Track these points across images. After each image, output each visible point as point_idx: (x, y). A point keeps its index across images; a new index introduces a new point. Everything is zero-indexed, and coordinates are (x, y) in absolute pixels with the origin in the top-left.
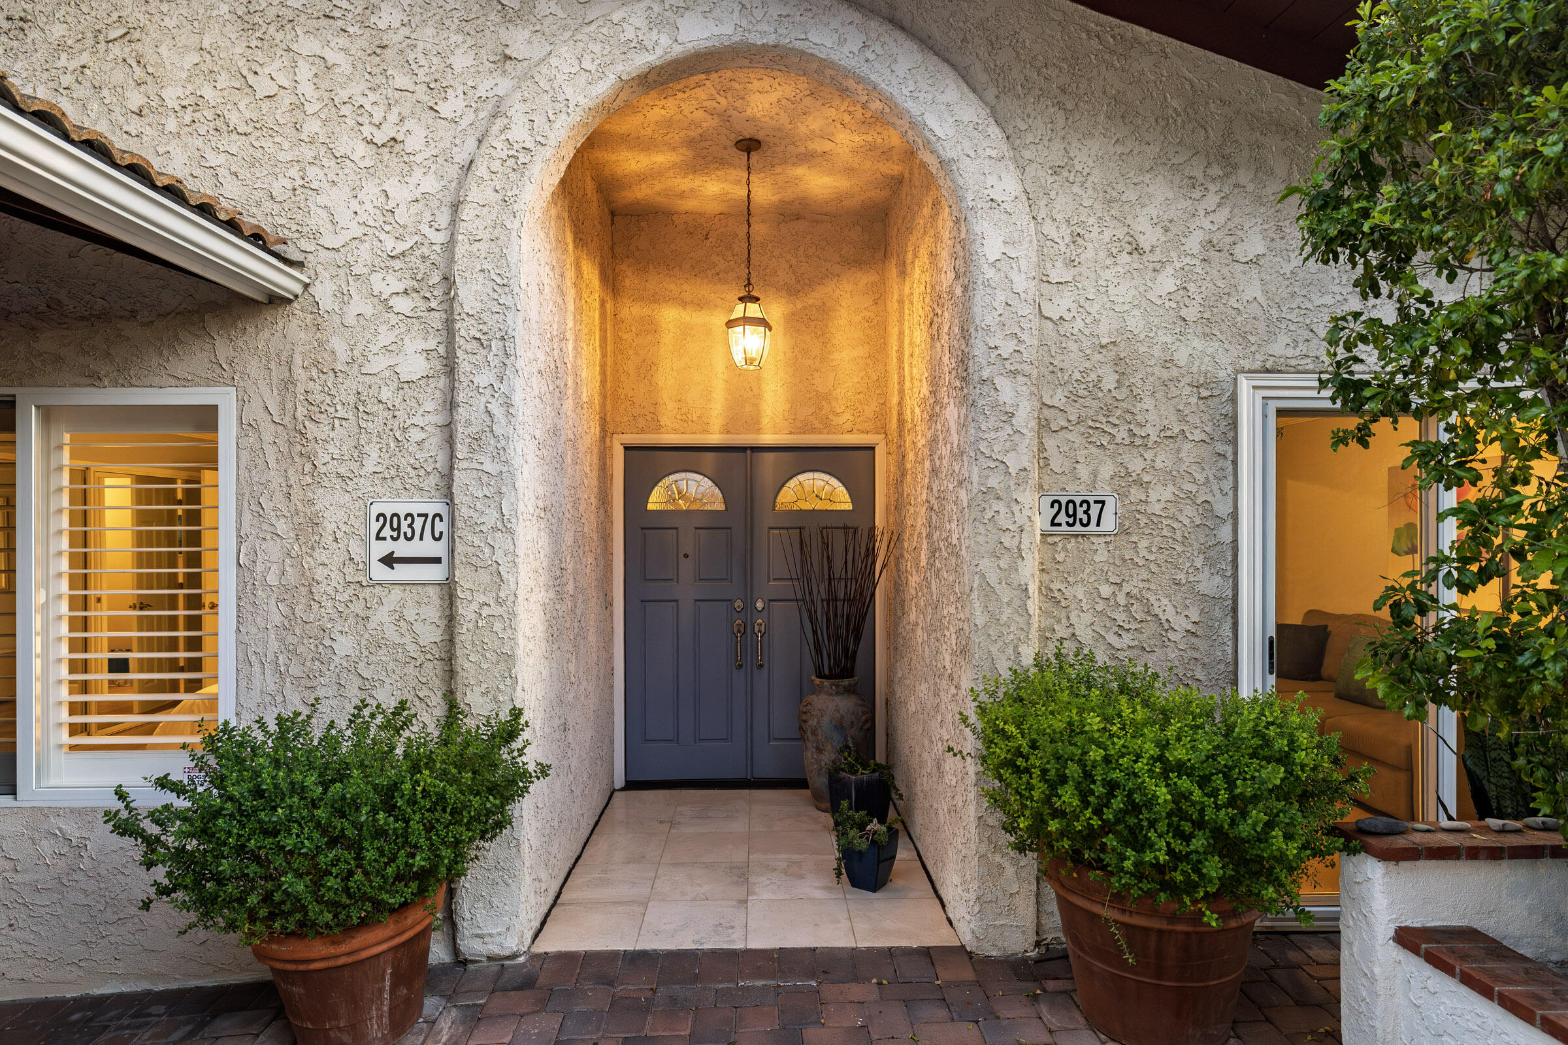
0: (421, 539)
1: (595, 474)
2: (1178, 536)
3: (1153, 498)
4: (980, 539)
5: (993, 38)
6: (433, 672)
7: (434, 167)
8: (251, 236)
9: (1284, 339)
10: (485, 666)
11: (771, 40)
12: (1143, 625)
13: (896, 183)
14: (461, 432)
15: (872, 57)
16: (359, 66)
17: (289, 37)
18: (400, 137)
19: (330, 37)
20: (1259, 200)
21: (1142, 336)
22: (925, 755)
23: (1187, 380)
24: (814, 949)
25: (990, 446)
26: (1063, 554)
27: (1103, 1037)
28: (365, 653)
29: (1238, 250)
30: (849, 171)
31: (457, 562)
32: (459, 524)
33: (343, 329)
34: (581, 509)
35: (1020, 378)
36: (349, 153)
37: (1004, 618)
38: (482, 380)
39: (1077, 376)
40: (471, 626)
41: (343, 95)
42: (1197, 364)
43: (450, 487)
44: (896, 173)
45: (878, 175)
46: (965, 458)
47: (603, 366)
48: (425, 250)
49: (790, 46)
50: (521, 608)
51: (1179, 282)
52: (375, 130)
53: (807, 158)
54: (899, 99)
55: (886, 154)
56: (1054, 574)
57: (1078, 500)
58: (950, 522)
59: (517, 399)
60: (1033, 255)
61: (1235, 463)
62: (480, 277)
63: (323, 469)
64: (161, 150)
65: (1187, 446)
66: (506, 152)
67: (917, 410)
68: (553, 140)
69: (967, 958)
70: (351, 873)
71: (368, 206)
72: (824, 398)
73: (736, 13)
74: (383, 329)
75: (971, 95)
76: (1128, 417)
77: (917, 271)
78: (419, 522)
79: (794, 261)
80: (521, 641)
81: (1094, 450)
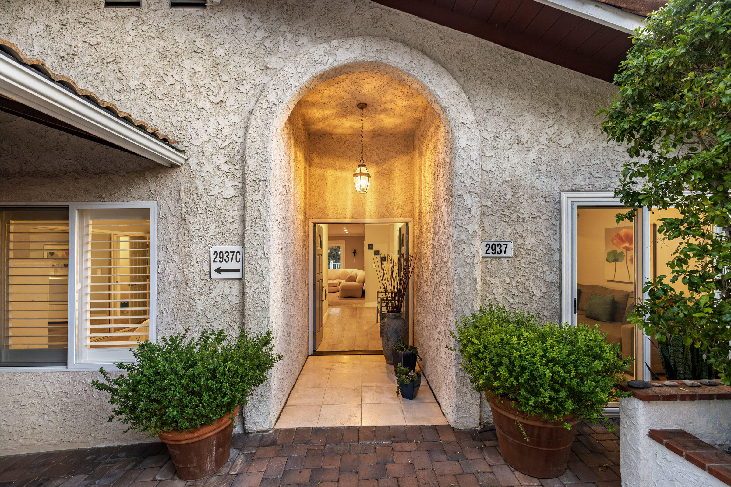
0: (232, 261)
1: (301, 235)
2: (537, 258)
3: (526, 243)
4: (458, 260)
5: (463, 58)
6: (236, 315)
7: (238, 112)
8: (163, 139)
9: (580, 178)
10: (257, 313)
11: (373, 59)
12: (523, 294)
13: (419, 121)
14: (248, 219)
15: (414, 66)
16: (208, 71)
17: (180, 60)
18: (224, 100)
19: (196, 60)
20: (569, 122)
21: (523, 177)
22: (431, 344)
23: (541, 194)
24: (389, 427)
25: (461, 222)
26: (490, 266)
27: (512, 469)
28: (209, 308)
29: (561, 142)
30: (401, 116)
31: (246, 271)
32: (247, 256)
33: (201, 177)
34: (296, 248)
35: (474, 195)
36: (204, 107)
37: (467, 292)
38: (256, 197)
39: (496, 193)
40: (251, 297)
41: (202, 83)
42: (545, 188)
43: (243, 241)
44: (419, 116)
45: (412, 118)
46: (451, 227)
47: (305, 193)
48: (234, 145)
49: (381, 62)
50: (271, 290)
51: (537, 155)
52: (214, 98)
53: (385, 111)
54: (425, 82)
55: (416, 109)
56: (487, 273)
57: (496, 244)
58: (443, 253)
59: (270, 205)
60: (479, 145)
61: (560, 228)
62: (256, 156)
63: (192, 234)
64: (128, 106)
65: (541, 221)
66: (267, 106)
67: (428, 208)
68: (285, 101)
69: (451, 430)
70: (197, 406)
71: (211, 128)
72: (389, 204)
73: (360, 49)
74: (217, 177)
75: (454, 81)
76: (517, 210)
77: (428, 154)
78: (231, 255)
79: (378, 152)
80: (272, 303)
81: (503, 223)
